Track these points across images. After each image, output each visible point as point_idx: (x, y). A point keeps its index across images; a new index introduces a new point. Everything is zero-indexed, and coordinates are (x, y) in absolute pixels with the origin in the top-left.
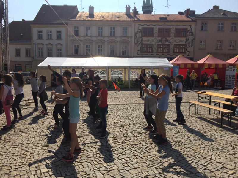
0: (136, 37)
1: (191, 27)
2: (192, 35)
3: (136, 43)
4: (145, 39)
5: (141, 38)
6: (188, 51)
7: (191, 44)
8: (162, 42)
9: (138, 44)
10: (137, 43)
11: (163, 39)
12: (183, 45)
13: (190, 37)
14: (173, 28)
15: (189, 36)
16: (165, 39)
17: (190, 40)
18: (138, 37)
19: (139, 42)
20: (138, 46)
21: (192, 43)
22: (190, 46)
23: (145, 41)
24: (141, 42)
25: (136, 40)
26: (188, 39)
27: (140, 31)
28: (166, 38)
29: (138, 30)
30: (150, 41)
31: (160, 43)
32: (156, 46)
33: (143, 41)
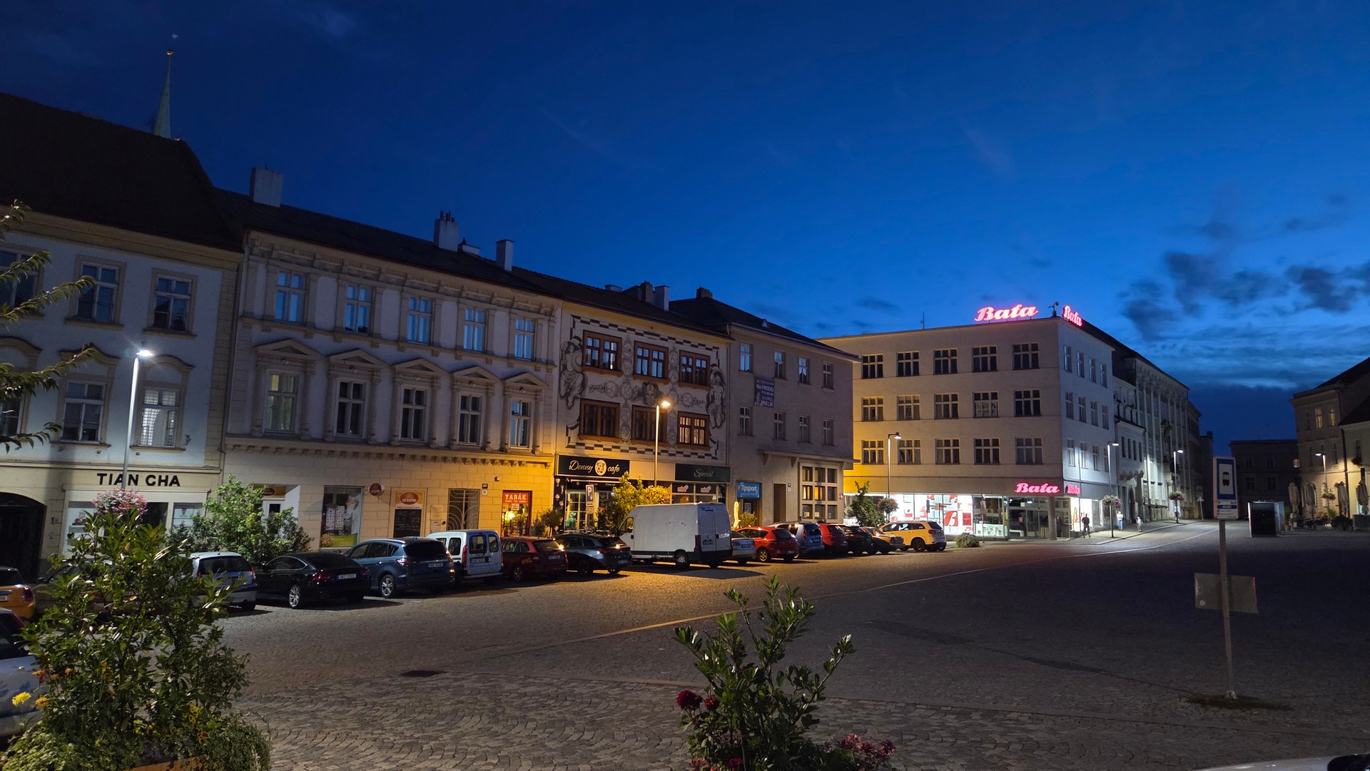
0: (565, 367)
1: (717, 352)
2: (722, 383)
3: (563, 394)
4: (594, 378)
5: (582, 373)
6: (714, 443)
7: (721, 417)
8: (645, 399)
9: (570, 399)
10: (567, 395)
11: (649, 386)
12: (700, 417)
13: (717, 391)
14: (674, 350)
15: (715, 386)
16: (652, 387)
17: (718, 402)
18: (570, 368)
19: (576, 392)
20: (570, 408)
21: (723, 412)
22: (719, 424)
23: (593, 388)
24: (580, 394)
25: (563, 382)
26: (713, 397)
27: (577, 342)
28: (655, 386)
29: (571, 339)
30: (609, 391)
31: (640, 403)
32: (629, 414)
33: (588, 389)
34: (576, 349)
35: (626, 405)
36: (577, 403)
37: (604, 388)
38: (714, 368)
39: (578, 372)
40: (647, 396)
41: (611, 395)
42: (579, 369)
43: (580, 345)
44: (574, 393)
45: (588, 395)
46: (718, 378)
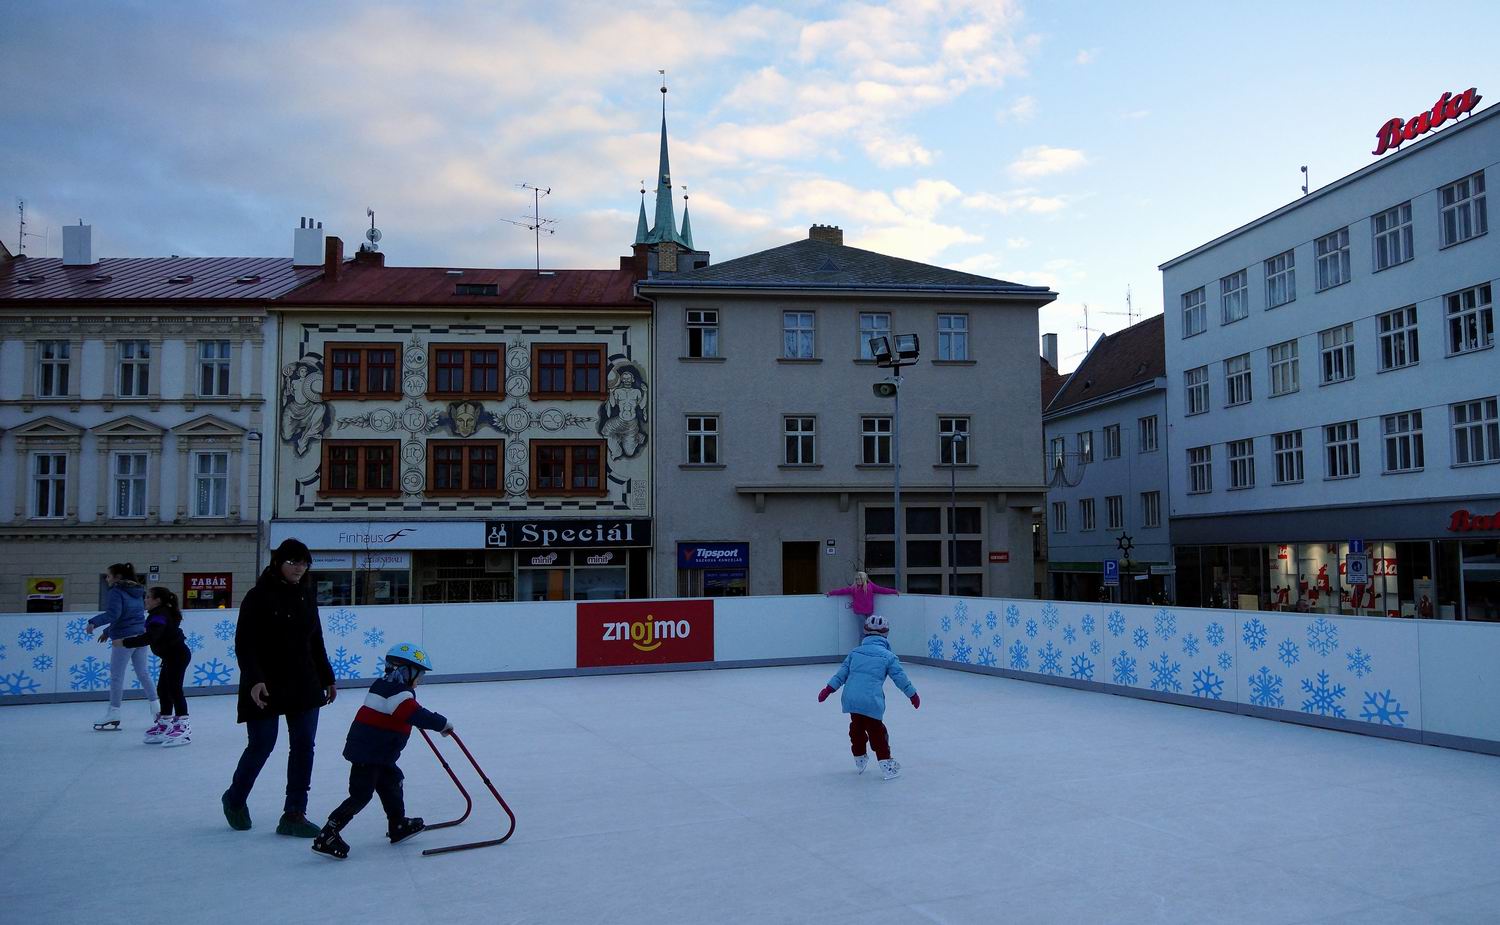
0: (291, 399)
1: (625, 335)
4: (343, 409)
6: (622, 482)
8: (454, 428)
9: (302, 443)
10: (296, 437)
11: (461, 409)
12: (585, 443)
13: (627, 399)
14: (518, 344)
15: (620, 392)
16: (471, 408)
17: (627, 415)
18: (300, 398)
19: (313, 432)
21: (641, 431)
23: (346, 423)
25: (287, 421)
28: (477, 406)
30: (378, 423)
31: (443, 434)
32: (420, 454)
33: (335, 426)
34: (311, 370)
35: (413, 441)
36: (316, 448)
37: (367, 421)
38: (615, 362)
39: (315, 403)
40: (458, 423)
41: (384, 427)
42: (318, 399)
43: (318, 364)
44: (310, 433)
45: (336, 433)
46: (628, 376)
